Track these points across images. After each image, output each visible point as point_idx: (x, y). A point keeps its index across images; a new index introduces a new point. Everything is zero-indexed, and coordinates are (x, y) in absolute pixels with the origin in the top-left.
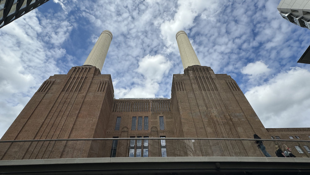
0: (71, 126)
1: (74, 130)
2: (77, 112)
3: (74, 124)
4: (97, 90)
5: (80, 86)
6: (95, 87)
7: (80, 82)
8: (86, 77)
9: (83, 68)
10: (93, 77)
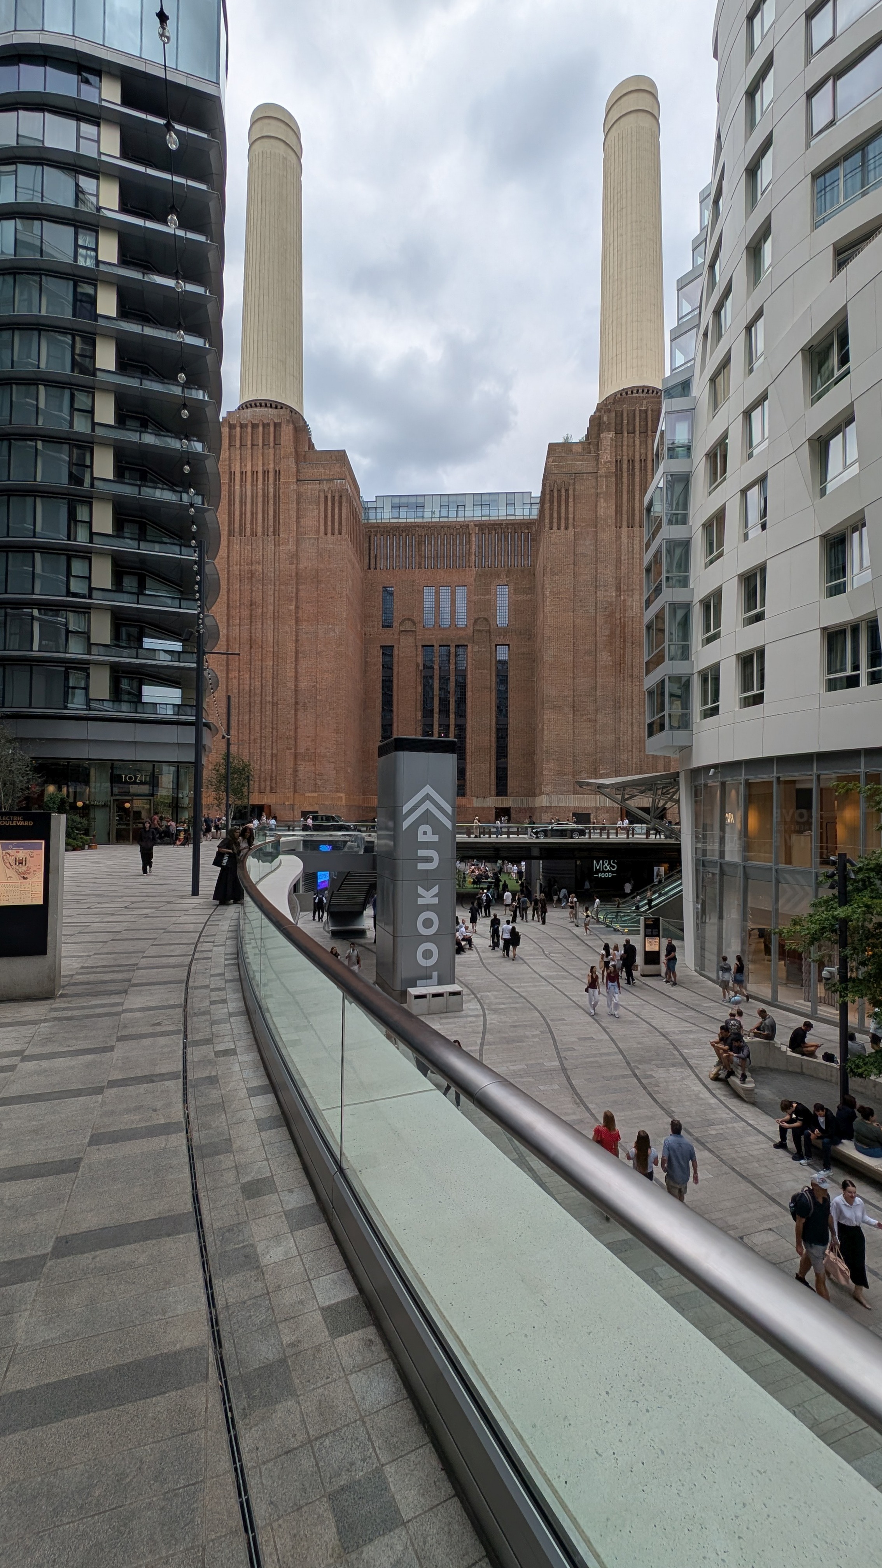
0: (291, 646)
1: (300, 655)
2: (293, 607)
3: (297, 641)
4: (322, 528)
5: (271, 513)
6: (312, 517)
7: (265, 496)
8: (277, 473)
9: (254, 426)
10: (298, 471)
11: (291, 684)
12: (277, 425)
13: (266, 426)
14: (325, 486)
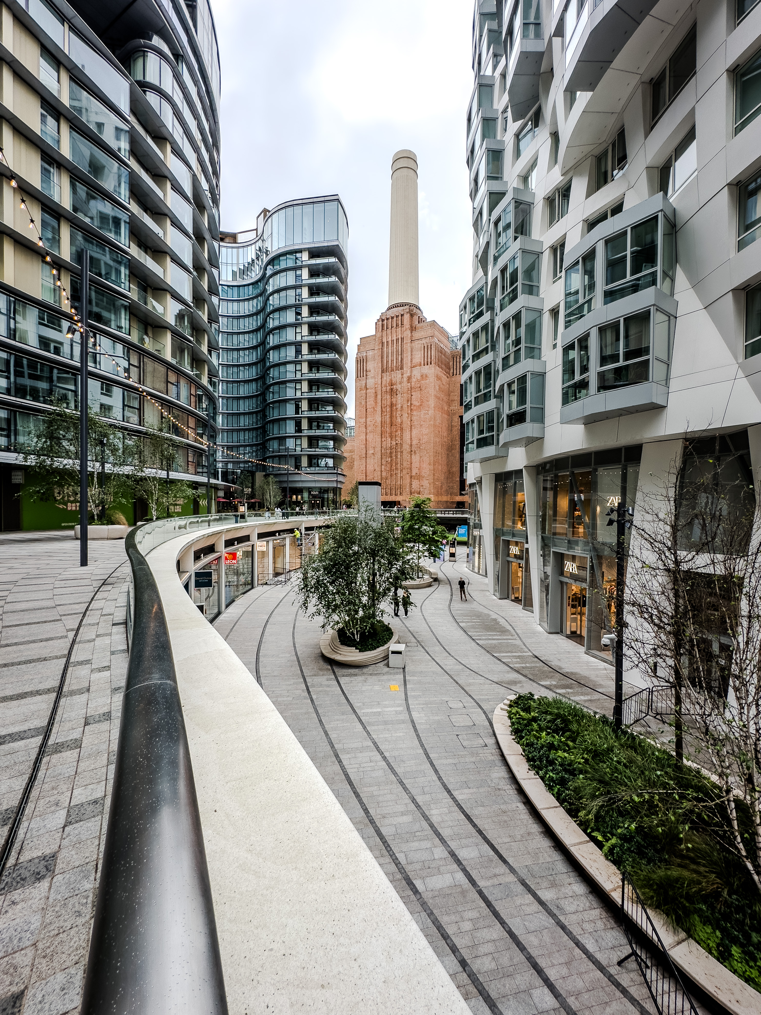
0: (408, 423)
1: (413, 427)
3: (411, 420)
4: (422, 363)
5: (400, 359)
6: (418, 357)
7: (397, 351)
8: (402, 339)
9: (392, 318)
10: (412, 336)
11: (409, 442)
12: (402, 315)
13: (397, 316)
14: (424, 341)
